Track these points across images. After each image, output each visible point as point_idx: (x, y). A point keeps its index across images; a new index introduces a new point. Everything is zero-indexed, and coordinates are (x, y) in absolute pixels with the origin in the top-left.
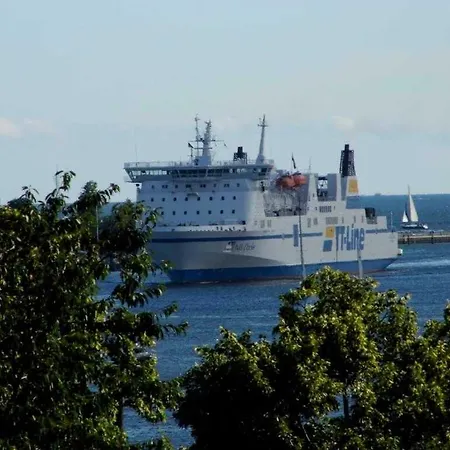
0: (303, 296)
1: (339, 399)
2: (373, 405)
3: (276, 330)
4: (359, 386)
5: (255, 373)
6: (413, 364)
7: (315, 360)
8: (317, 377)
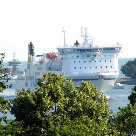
0: (43, 79)
1: (54, 107)
2: (63, 109)
3: (37, 88)
4: (59, 103)
5: (31, 100)
6: (73, 97)
7: (47, 97)
8: (47, 101)
